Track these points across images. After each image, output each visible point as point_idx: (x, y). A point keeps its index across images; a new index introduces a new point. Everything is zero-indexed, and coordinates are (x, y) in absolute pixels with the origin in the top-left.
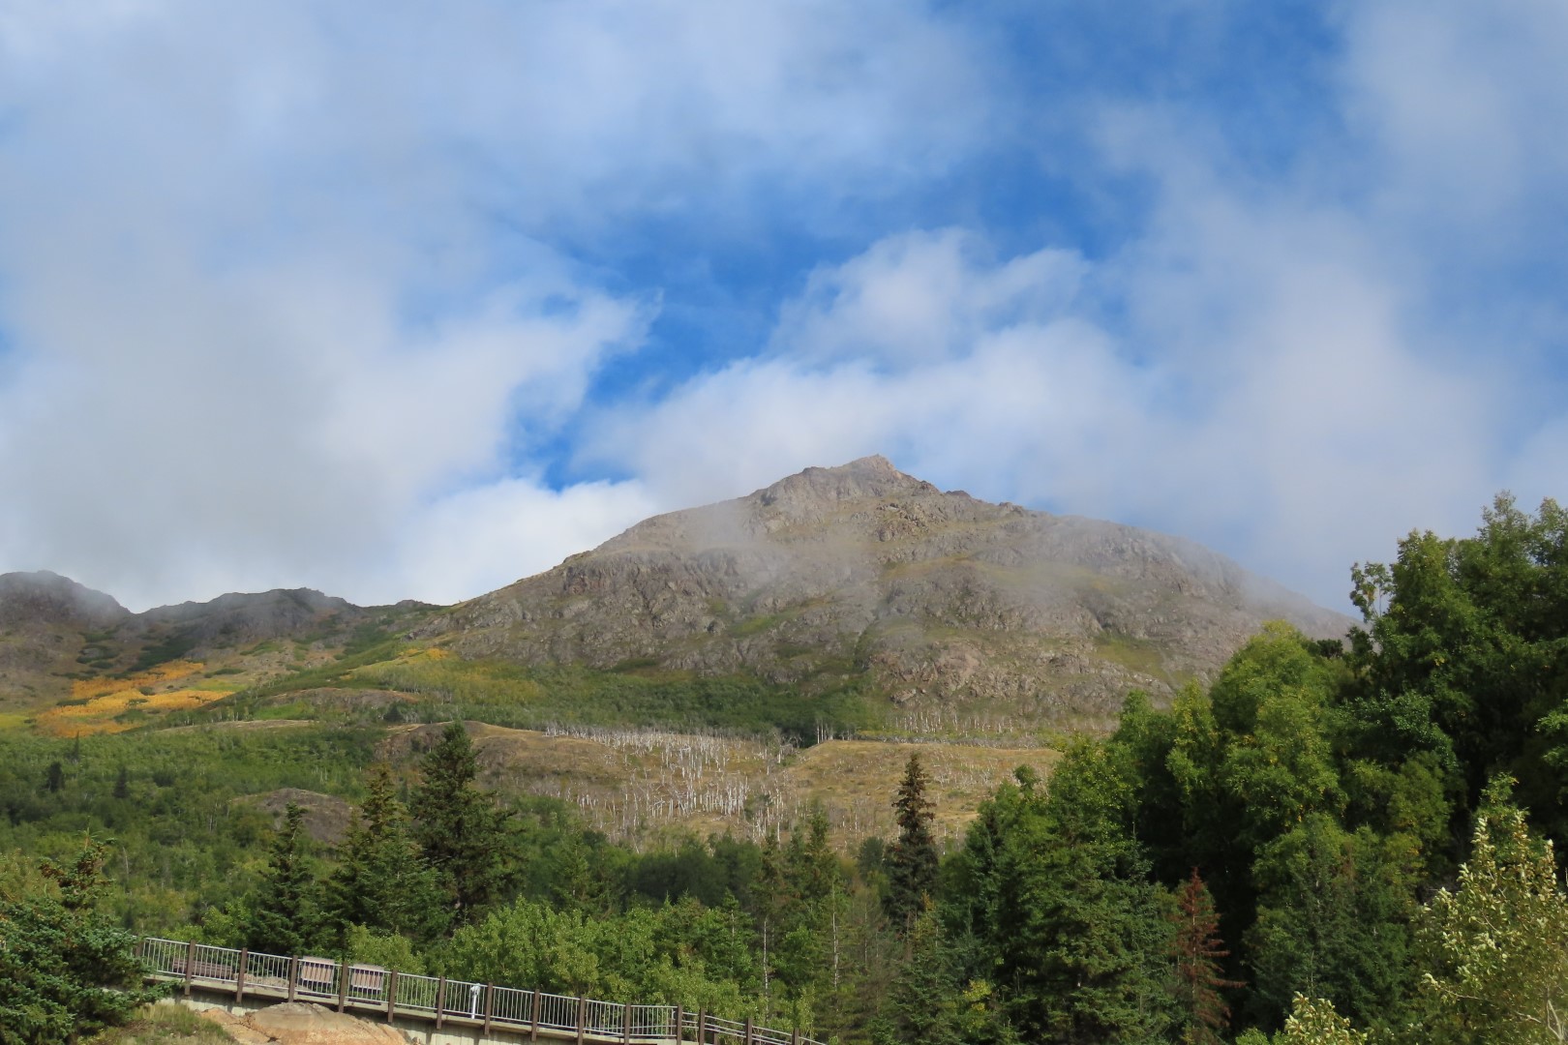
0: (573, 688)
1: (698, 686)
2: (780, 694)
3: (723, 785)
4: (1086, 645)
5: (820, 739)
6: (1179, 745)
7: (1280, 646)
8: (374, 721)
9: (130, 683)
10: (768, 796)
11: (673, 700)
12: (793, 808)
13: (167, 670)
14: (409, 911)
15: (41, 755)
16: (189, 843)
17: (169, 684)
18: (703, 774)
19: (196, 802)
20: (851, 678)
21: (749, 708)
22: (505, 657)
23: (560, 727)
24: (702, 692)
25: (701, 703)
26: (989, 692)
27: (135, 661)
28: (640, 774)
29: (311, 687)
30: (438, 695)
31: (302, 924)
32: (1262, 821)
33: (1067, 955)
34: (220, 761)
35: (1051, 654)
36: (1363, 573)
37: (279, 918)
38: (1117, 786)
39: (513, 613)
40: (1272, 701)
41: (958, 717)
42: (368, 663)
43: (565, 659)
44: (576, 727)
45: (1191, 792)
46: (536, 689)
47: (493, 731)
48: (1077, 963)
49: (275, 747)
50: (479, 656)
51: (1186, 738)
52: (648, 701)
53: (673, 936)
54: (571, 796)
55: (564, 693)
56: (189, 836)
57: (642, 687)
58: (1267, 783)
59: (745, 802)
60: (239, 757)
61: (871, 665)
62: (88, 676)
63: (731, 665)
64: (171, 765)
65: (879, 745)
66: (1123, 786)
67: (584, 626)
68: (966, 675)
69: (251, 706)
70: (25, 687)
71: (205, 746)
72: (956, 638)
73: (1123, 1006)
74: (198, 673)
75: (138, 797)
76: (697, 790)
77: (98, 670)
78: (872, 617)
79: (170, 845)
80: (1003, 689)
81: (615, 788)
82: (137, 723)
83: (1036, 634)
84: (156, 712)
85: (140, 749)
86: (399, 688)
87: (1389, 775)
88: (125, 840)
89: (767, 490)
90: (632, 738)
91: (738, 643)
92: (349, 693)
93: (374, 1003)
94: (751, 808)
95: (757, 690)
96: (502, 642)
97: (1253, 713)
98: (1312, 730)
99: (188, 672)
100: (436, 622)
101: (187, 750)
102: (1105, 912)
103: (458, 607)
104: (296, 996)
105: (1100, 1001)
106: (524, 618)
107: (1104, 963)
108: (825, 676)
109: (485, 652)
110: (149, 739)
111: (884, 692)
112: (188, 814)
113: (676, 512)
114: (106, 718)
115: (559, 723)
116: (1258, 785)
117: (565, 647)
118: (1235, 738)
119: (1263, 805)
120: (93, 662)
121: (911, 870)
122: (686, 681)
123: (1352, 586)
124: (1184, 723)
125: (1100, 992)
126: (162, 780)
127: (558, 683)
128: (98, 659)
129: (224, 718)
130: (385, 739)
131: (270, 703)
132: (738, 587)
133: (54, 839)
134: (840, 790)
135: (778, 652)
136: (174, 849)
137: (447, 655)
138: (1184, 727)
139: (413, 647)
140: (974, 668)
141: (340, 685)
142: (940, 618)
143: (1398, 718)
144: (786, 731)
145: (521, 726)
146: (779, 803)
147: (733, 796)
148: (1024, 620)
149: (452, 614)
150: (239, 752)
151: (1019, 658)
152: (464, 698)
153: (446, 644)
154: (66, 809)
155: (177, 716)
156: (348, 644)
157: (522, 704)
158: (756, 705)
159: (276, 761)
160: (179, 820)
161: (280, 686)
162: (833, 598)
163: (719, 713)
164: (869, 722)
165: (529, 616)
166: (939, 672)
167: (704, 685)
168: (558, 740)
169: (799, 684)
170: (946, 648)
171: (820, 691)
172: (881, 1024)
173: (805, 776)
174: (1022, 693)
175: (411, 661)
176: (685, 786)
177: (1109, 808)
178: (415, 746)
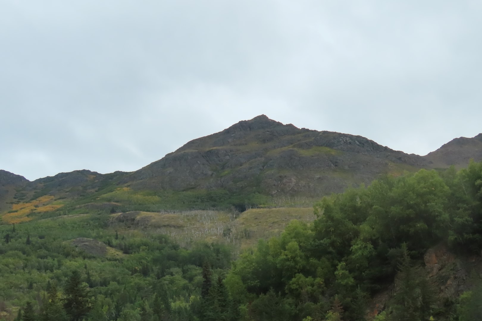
0: (169, 197)
1: (208, 194)
2: (234, 195)
3: (217, 226)
5: (247, 209)
8: (107, 213)
9: (31, 204)
10: (230, 229)
11: (201, 199)
12: (238, 232)
13: (42, 199)
15: (3, 232)
16: (49, 258)
17: (43, 203)
18: (211, 223)
19: (51, 244)
20: (256, 188)
21: (225, 200)
22: (147, 189)
23: (165, 211)
24: (210, 196)
25: (209, 199)
26: (299, 190)
27: (32, 197)
28: (191, 224)
29: (87, 203)
30: (127, 203)
34: (59, 229)
39: (149, 174)
41: (290, 198)
42: (104, 194)
44: (170, 211)
46: (157, 198)
47: (144, 214)
49: (76, 224)
52: (193, 200)
54: (169, 233)
55: (166, 199)
56: (49, 255)
57: (191, 195)
59: (223, 231)
60: (65, 228)
61: (262, 183)
62: (18, 203)
63: (218, 186)
64: (44, 232)
65: (265, 209)
67: (172, 177)
68: (292, 185)
69: (68, 210)
71: (54, 225)
72: (289, 173)
74: (52, 199)
75: (34, 243)
76: (208, 228)
77: (21, 200)
78: (262, 168)
80: (304, 188)
81: (183, 229)
82: (33, 217)
83: (314, 170)
84: (39, 213)
85: (34, 227)
86: (115, 202)
88: (30, 258)
90: (188, 213)
91: (220, 179)
92: (99, 204)
94: (225, 233)
95: (227, 194)
96: (146, 184)
99: (49, 199)
101: (48, 226)
108: (248, 188)
109: (141, 188)
110: (37, 223)
111: (266, 192)
112: (49, 248)
114: (24, 216)
115: (164, 209)
117: (166, 184)
120: (19, 198)
122: (205, 193)
126: (41, 237)
127: (164, 196)
129: (60, 215)
130: (110, 219)
131: (74, 209)
132: (220, 161)
133: (7, 259)
134: (253, 225)
135: (233, 181)
136: (45, 260)
137: (129, 189)
139: (118, 188)
140: (295, 182)
141: (96, 201)
144: (236, 207)
145: (153, 211)
146: (234, 230)
147: (219, 229)
150: (65, 226)
151: (309, 178)
152: (135, 203)
153: (129, 186)
154: (11, 249)
155: (46, 215)
156: (99, 187)
157: (153, 204)
158: (227, 199)
160: (46, 250)
161: (78, 203)
163: (215, 202)
164: (262, 202)
165: (154, 175)
166: (284, 185)
167: (210, 193)
168: (164, 215)
169: (240, 191)
170: (285, 177)
171: (247, 193)
173: (242, 221)
174: (310, 189)
175: (118, 192)
176: (205, 227)
178: (120, 220)
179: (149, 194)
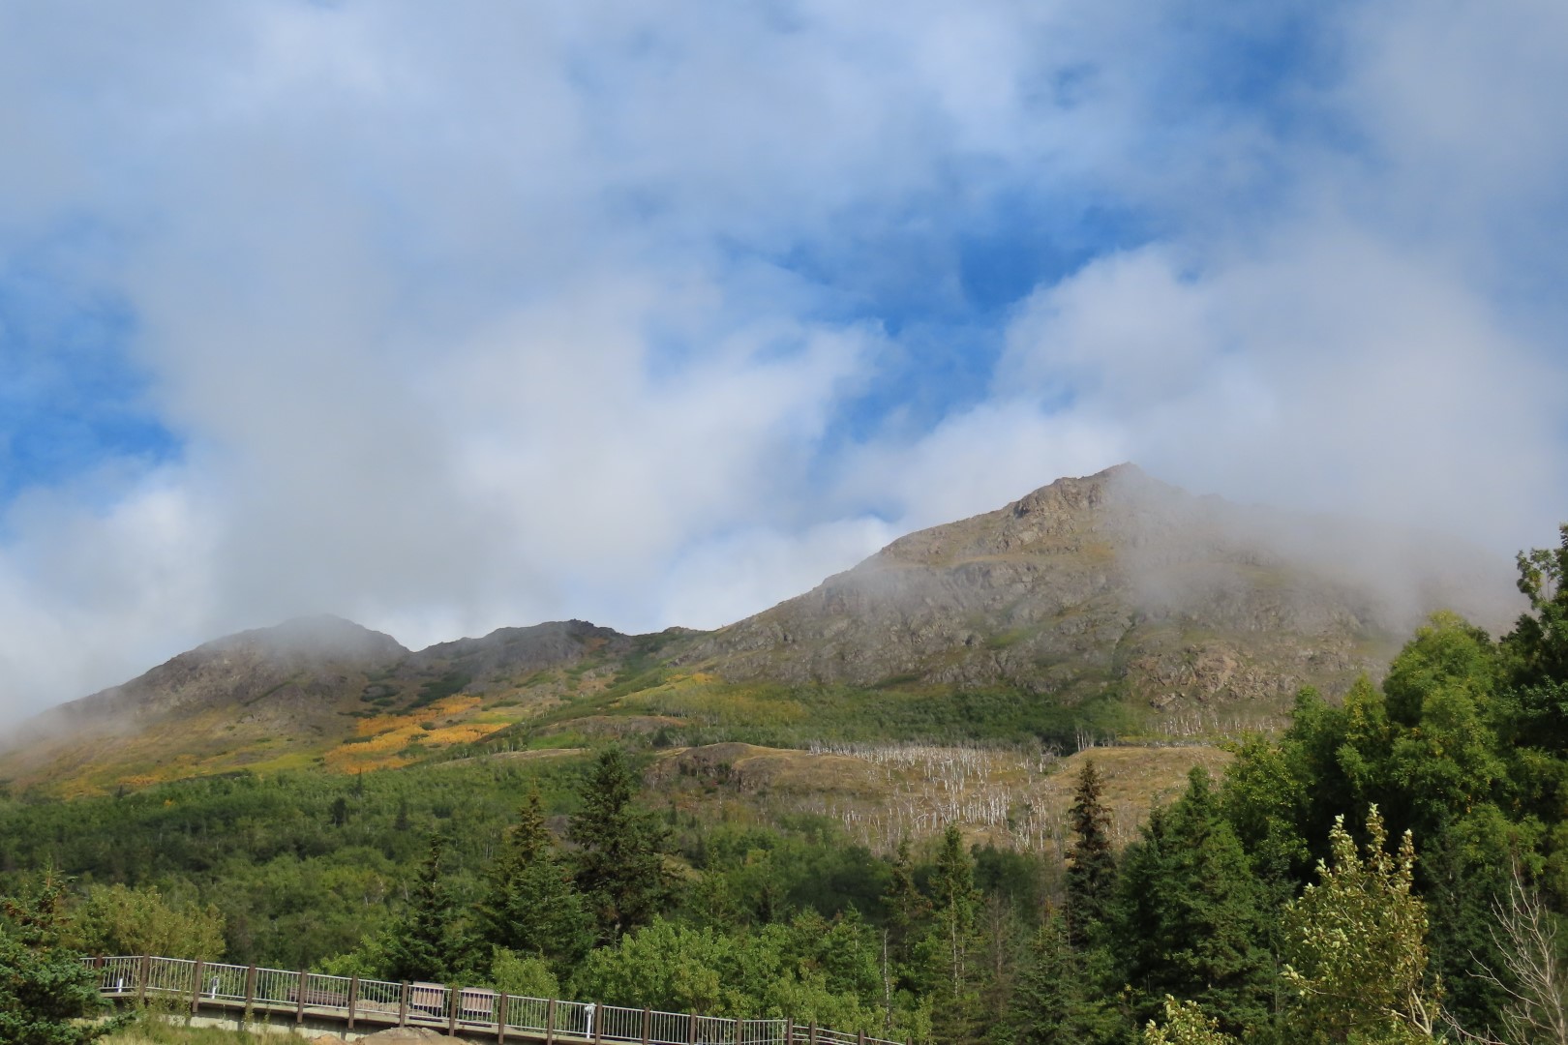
0: (836, 707)
1: (958, 699)
2: (1040, 703)
3: (986, 796)
4: (1345, 642)
5: (1081, 746)
6: (1350, 740)
7: (1446, 636)
8: (644, 747)
9: (411, 719)
10: (1030, 805)
11: (934, 714)
12: (1055, 817)
13: (446, 706)
14: (557, 933)
15: (326, 792)
16: (466, 872)
17: (448, 719)
18: (966, 786)
19: (473, 832)
20: (1110, 685)
21: (1010, 718)
22: (768, 678)
23: (823, 744)
24: (962, 705)
25: (962, 716)
26: (1249, 693)
27: (415, 698)
28: (904, 789)
29: (582, 716)
30: (705, 718)
31: (445, 950)
32: (1430, 814)
33: (1193, 957)
34: (496, 791)
35: (1310, 653)
36: (1529, 561)
37: (422, 945)
38: (1287, 785)
39: (775, 636)
40: (1437, 693)
41: (1218, 719)
42: (636, 690)
43: (827, 678)
44: (839, 744)
45: (1361, 787)
46: (799, 708)
47: (758, 752)
48: (1203, 965)
49: (548, 776)
50: (743, 679)
51: (1357, 733)
52: (910, 716)
53: (798, 950)
54: (836, 812)
55: (827, 711)
56: (466, 866)
57: (903, 702)
58: (1433, 775)
59: (1007, 812)
60: (514, 787)
61: (1129, 671)
62: (372, 714)
63: (990, 677)
64: (449, 797)
65: (1140, 751)
66: (1293, 784)
67: (843, 645)
68: (1224, 677)
69: (525, 737)
70: (313, 727)
71: (482, 777)
72: (1213, 641)
73: (1253, 1006)
74: (475, 707)
75: (419, 828)
76: (960, 802)
77: (381, 708)
78: (1128, 624)
79: (448, 874)
80: (1262, 689)
81: (879, 804)
82: (419, 758)
83: (1294, 633)
84: (437, 746)
85: (420, 783)
86: (669, 714)
87: (1557, 762)
88: (406, 871)
89: (1019, 502)
90: (894, 753)
91: (996, 655)
92: (618, 720)
93: (485, 1026)
94: (1013, 818)
95: (1017, 701)
96: (765, 665)
97: (1418, 707)
98: (1476, 721)
99: (467, 706)
100: (700, 647)
101: (464, 781)
102: (1231, 912)
103: (720, 632)
104: (407, 1021)
105: (1227, 1002)
106: (785, 639)
107: (1231, 963)
108: (1084, 684)
109: (749, 674)
110: (428, 773)
111: (1143, 698)
112: (465, 844)
113: (931, 529)
114: (391, 753)
115: (821, 741)
116: (1423, 777)
117: (827, 666)
118: (1403, 731)
119: (1430, 798)
120: (376, 701)
121: (1088, 875)
122: (947, 695)
123: (1519, 575)
124: (1354, 717)
125: (1226, 993)
126: (441, 812)
127: (821, 702)
128: (379, 697)
129: (500, 750)
130: (654, 764)
131: (543, 733)
132: (994, 599)
133: (339, 872)
135: (1036, 662)
136: (452, 878)
137: (712, 680)
138: (1354, 721)
139: (679, 673)
140: (1233, 669)
141: (610, 713)
142: (1196, 622)
143: (1563, 704)
144: (1046, 740)
145: (785, 746)
146: (1041, 811)
147: (995, 806)
148: (1281, 619)
149: (716, 639)
150: (514, 781)
151: (1278, 658)
152: (730, 721)
153: (710, 668)
154: (349, 843)
155: (456, 751)
156: (618, 673)
157: (787, 724)
158: (1016, 716)
159: (549, 789)
160: (456, 850)
161: (553, 716)
162: (1089, 606)
163: (980, 725)
164: (1130, 727)
165: (790, 638)
166: (1198, 675)
167: (964, 697)
168: (822, 758)
169: (1058, 693)
170: (1203, 651)
171: (1079, 699)
172: (1003, 1031)
173: (1065, 784)
174: (1282, 692)
175: (678, 686)
176: (948, 799)
177: (1281, 807)
178: (684, 769)
179: (773, 695)
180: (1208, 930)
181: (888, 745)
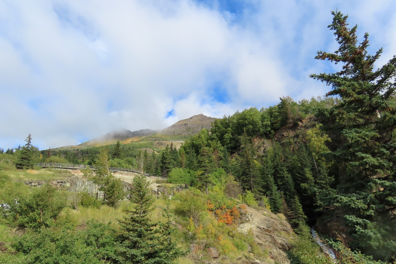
9: (132, 139)
15: (122, 146)
17: (135, 139)
27: (132, 136)
29: (148, 138)
43: (172, 134)
46: (169, 137)
49: (144, 144)
55: (172, 138)
57: (179, 137)
63: (188, 134)
67: (174, 131)
69: (142, 140)
70: (122, 139)
71: (138, 144)
77: (129, 138)
86: (156, 138)
87: (211, 142)
92: (151, 139)
110: (133, 144)
118: (198, 139)
129: (140, 142)
130: (155, 143)
135: (192, 133)
145: (167, 141)
150: (141, 145)
152: (162, 139)
153: (161, 133)
155: (136, 142)
161: (145, 138)
175: (157, 135)
178: (157, 143)
179: (167, 136)
180: (167, 158)
181: (177, 141)
